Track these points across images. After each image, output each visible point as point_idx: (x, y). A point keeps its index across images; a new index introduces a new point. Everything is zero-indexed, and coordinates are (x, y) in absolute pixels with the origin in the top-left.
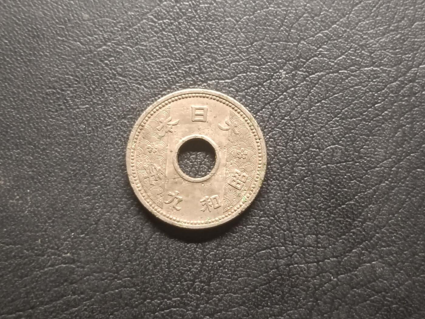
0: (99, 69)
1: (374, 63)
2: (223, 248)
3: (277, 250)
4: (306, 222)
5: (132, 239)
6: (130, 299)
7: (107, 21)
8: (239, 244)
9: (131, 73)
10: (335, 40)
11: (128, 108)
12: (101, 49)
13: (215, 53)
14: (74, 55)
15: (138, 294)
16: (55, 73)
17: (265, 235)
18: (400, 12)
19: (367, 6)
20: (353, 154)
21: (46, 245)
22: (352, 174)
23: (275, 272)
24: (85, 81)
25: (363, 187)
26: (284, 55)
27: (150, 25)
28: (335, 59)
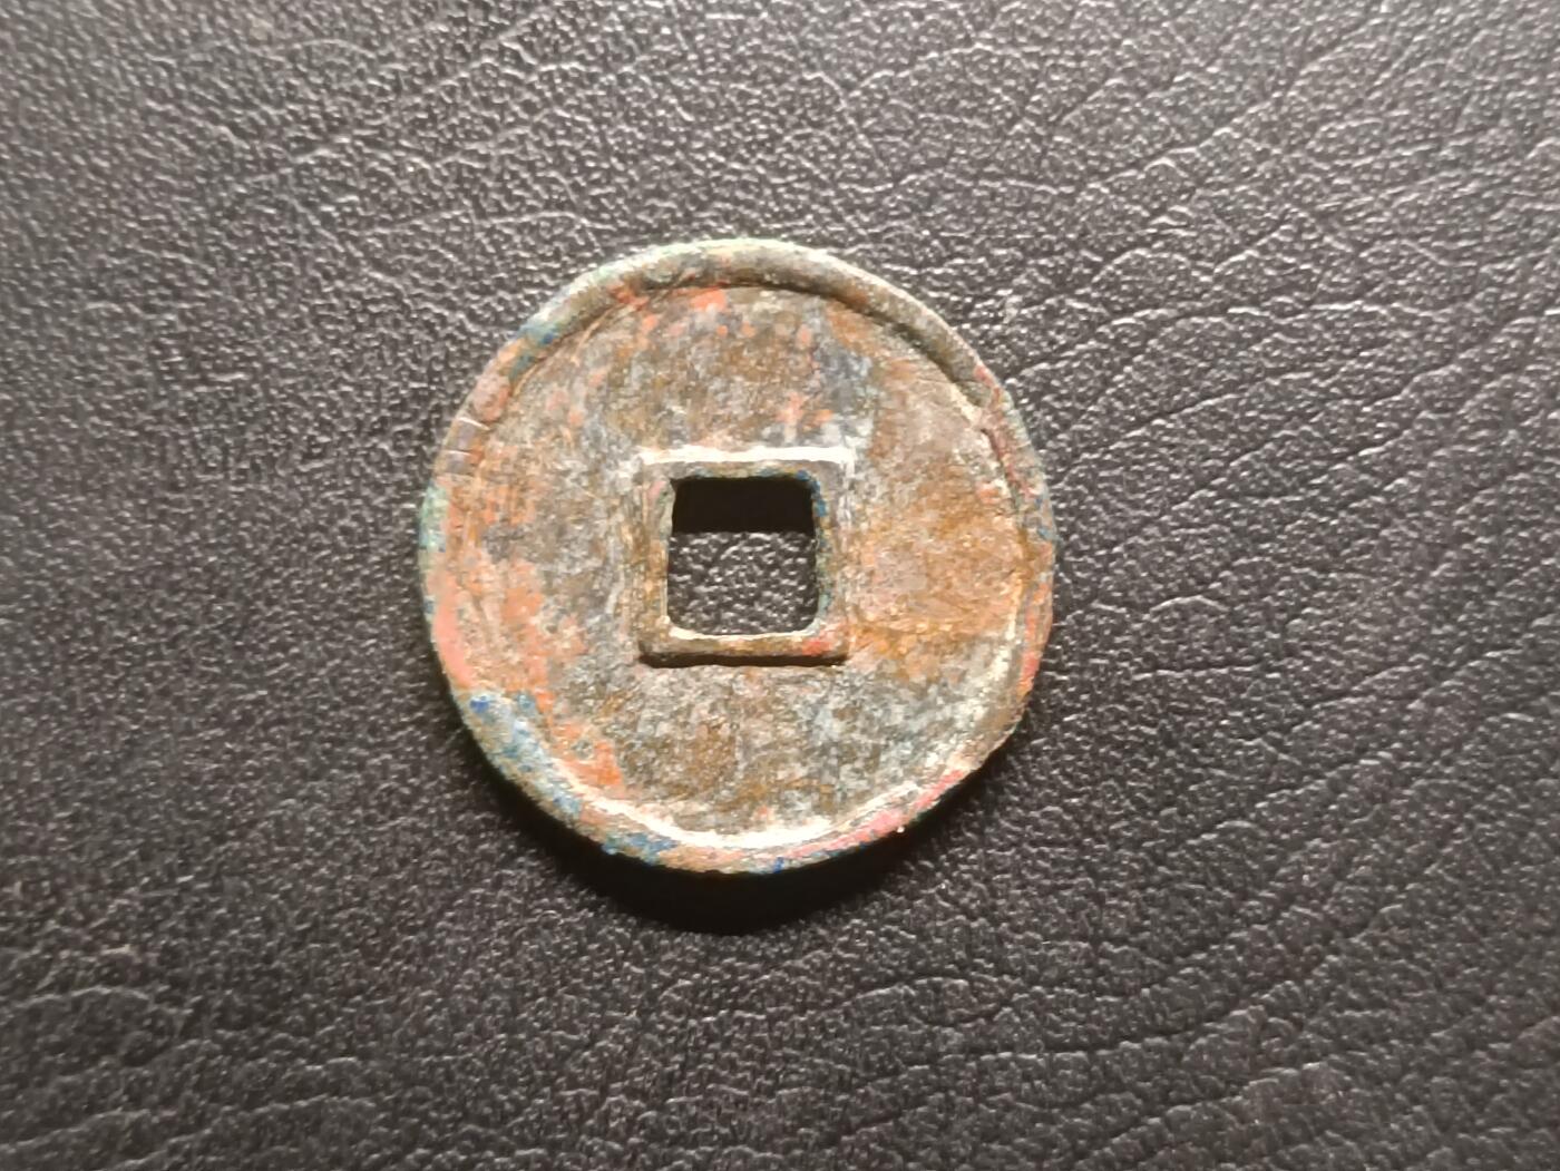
0: (296, 235)
1: (1369, 286)
2: (730, 969)
3: (937, 988)
4: (1055, 890)
5: (376, 907)
6: (352, 1141)
7: (342, 51)
8: (792, 956)
9: (418, 260)
10: (1222, 185)
11: (397, 396)
12: (308, 159)
13: (750, 205)
14: (205, 174)
15: (383, 1123)
16: (125, 238)
17: (894, 928)
18: (1483, 94)
19: (1356, 62)
20: (1260, 636)
21: (39, 905)
22: (1248, 715)
23: (924, 1074)
24: (237, 278)
25: (1293, 766)
26: (1020, 231)
27: (508, 77)
28: (1220, 258)
